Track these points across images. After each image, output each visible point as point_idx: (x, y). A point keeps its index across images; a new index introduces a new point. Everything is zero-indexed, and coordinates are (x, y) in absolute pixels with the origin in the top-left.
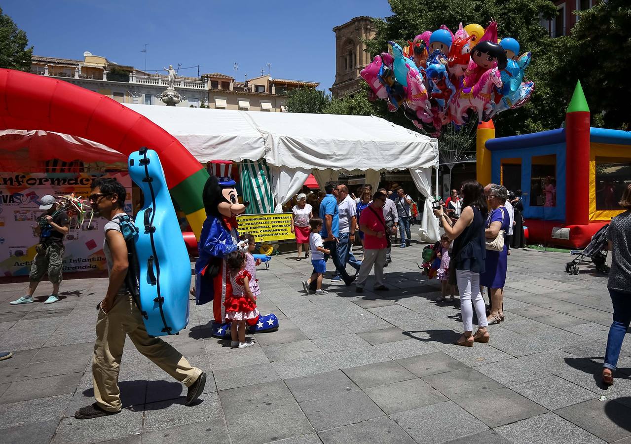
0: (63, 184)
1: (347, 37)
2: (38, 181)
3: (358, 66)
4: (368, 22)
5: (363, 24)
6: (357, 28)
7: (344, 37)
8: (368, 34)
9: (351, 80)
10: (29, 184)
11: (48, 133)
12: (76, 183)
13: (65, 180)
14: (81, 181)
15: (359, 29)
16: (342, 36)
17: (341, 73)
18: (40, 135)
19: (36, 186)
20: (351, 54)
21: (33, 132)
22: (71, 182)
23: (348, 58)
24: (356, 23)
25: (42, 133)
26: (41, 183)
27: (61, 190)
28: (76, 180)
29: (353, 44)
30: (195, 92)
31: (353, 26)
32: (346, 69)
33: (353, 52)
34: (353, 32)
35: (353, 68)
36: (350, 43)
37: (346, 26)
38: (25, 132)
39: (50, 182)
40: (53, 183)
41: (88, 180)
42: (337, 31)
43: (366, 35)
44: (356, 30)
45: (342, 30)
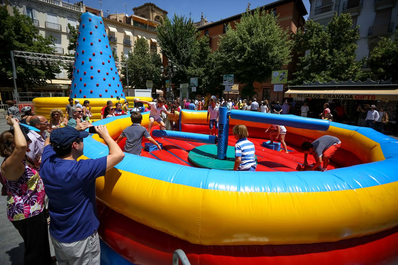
1: (141, 14)
4: (153, 6)
5: (150, 7)
6: (147, 9)
8: (153, 13)
15: (148, 10)
16: (138, 13)
24: (147, 6)
30: (73, 12)
31: (145, 8)
34: (145, 11)
37: (141, 8)
42: (135, 10)
43: (152, 14)
44: (146, 10)
45: (138, 10)
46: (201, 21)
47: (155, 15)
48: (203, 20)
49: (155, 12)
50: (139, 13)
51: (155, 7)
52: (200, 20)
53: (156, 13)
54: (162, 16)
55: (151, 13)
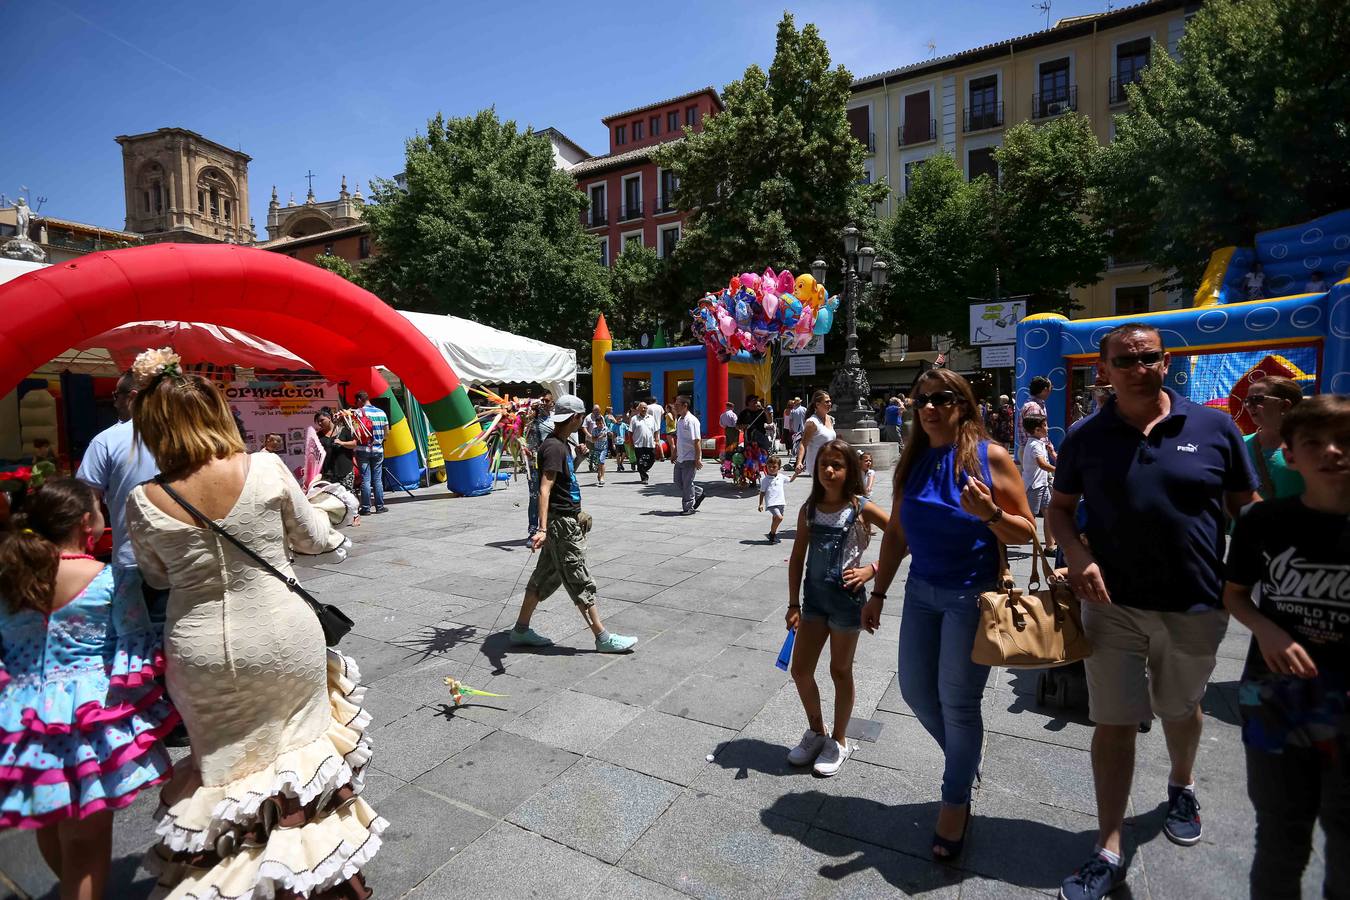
0: (267, 396)
1: (148, 157)
2: (239, 392)
3: (174, 209)
4: (191, 140)
5: (181, 141)
6: (169, 146)
7: (140, 157)
8: (192, 160)
9: (160, 230)
10: (230, 396)
11: (194, 327)
12: (281, 395)
13: (268, 391)
14: (286, 391)
15: (173, 148)
16: (136, 153)
17: (137, 216)
18: (182, 328)
19: (237, 398)
20: (157, 187)
21: (173, 324)
22: (275, 393)
23: (151, 194)
24: (168, 137)
25: (184, 325)
26: (242, 395)
27: (265, 404)
28: (280, 391)
29: (161, 172)
31: (161, 141)
32: (149, 210)
33: (161, 183)
34: (161, 151)
35: (163, 210)
36: (155, 168)
37: (145, 138)
38: (161, 324)
39: (252, 394)
40: (255, 395)
41: (293, 391)
42: (125, 144)
43: (188, 161)
44: (167, 148)
45: (137, 145)
46: (342, 199)
47: (201, 163)
48: (346, 198)
49: (203, 157)
50: (141, 154)
51: (199, 140)
52: (337, 197)
53: (207, 158)
54: (230, 167)
55: (184, 159)
